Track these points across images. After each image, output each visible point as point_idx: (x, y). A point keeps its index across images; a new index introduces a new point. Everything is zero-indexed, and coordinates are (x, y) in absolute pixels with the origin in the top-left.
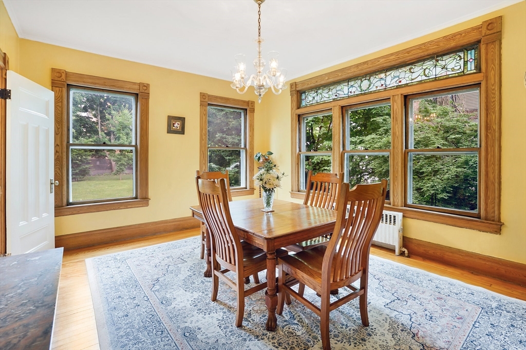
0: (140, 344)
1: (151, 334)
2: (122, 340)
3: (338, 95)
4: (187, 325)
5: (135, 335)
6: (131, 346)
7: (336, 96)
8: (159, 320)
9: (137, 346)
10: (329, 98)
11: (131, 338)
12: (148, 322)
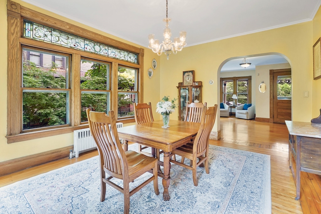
0: (250, 196)
1: (242, 196)
2: (258, 204)
3: (76, 45)
4: (223, 187)
5: (250, 202)
6: (255, 198)
7: (74, 45)
8: (232, 199)
9: (252, 196)
10: (67, 44)
11: (252, 202)
12: (238, 202)
